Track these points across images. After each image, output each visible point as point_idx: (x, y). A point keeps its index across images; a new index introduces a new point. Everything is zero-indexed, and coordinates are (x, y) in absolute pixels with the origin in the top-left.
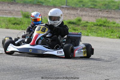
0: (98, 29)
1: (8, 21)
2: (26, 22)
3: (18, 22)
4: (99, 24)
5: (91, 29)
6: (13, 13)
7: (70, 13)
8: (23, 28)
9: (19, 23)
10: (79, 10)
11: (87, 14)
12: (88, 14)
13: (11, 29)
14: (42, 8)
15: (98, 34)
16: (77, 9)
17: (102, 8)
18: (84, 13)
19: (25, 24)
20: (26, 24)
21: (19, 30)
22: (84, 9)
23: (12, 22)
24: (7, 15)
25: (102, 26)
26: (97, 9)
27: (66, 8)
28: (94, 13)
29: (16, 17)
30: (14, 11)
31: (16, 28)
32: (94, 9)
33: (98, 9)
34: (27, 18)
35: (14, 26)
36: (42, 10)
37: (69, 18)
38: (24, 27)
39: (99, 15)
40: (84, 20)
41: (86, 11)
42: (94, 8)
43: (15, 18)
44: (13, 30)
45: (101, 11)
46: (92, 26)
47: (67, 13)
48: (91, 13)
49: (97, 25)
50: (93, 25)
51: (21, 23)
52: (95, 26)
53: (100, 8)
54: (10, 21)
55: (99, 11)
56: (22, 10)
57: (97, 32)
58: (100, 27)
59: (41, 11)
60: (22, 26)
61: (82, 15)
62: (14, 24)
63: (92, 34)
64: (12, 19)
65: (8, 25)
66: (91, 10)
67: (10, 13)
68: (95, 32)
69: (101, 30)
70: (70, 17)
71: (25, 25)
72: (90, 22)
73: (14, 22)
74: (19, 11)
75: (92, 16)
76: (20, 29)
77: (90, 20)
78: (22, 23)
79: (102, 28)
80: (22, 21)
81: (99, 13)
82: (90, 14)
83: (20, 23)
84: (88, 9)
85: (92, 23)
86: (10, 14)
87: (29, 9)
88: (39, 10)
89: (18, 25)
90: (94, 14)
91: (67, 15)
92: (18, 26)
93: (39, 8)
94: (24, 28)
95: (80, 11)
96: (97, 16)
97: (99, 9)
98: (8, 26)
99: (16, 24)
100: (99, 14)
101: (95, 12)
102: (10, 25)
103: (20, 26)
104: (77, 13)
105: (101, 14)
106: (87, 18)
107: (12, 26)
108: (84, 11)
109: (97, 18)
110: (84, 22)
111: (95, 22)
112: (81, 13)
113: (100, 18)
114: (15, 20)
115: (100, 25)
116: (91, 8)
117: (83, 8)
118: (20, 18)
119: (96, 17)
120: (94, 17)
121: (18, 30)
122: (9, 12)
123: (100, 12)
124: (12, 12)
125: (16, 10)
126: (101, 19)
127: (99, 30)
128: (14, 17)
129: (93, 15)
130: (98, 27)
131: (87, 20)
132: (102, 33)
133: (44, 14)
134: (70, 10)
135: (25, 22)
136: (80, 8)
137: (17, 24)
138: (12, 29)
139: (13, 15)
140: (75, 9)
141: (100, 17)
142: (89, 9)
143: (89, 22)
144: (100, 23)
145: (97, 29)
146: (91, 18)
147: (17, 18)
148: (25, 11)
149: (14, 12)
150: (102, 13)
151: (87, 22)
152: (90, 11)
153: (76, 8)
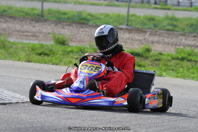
0: (179, 65)
1: (30, 49)
2: (60, 52)
3: (46, 51)
4: (180, 57)
5: (167, 65)
6: (39, 37)
7: (133, 39)
8: (54, 61)
9: (48, 53)
10: (148, 33)
11: (161, 40)
12: (163, 40)
13: (35, 62)
14: (87, 29)
15: (178, 73)
16: (146, 32)
17: (186, 31)
18: (156, 38)
19: (57, 54)
20: (60, 55)
21: (48, 64)
22: (157, 32)
23: (36, 51)
24: (30, 39)
25: (185, 60)
26: (177, 31)
27: (126, 29)
28: (172, 38)
29: (44, 43)
30: (41, 33)
31: (42, 62)
32: (172, 32)
33: (179, 33)
34: (62, 46)
35: (41, 57)
36: (87, 31)
37: (132, 47)
38: (56, 59)
39: (180, 43)
40: (156, 51)
41: (159, 35)
42: (173, 30)
43: (42, 45)
44: (38, 64)
45: (184, 35)
46: (169, 60)
47: (129, 39)
48: (168, 38)
49: (178, 58)
50: (170, 58)
51: (52, 52)
52: (173, 61)
53: (183, 30)
54: (33, 50)
55: (181, 35)
56: (53, 31)
57: (176, 71)
58: (182, 62)
59: (85, 34)
60: (54, 58)
61: (153, 42)
62: (40, 54)
63: (168, 74)
64: (38, 46)
65: (29, 57)
66: (168, 34)
67: (34, 36)
68: (173, 70)
69: (183, 67)
70: (133, 45)
71: (58, 56)
72: (166, 53)
73: (39, 52)
74: (49, 34)
75: (168, 44)
76: (50, 62)
77: (167, 50)
78: (53, 54)
79: (185, 63)
80: (54, 50)
81: (180, 38)
82: (166, 40)
83: (50, 53)
84: (162, 31)
85: (168, 55)
86: (34, 38)
87: (66, 30)
88: (82, 32)
89: (46, 56)
90: (173, 40)
91: (128, 41)
92: (46, 58)
93: (82, 30)
94: (56, 62)
95: (150, 34)
96: (178, 44)
97: (182, 33)
98: (31, 57)
99: (43, 55)
100: (181, 40)
101: (174, 37)
102: (34, 56)
103: (50, 58)
104: (145, 39)
105: (184, 40)
106: (160, 46)
107: (37, 57)
108: (156, 35)
109: (177, 47)
110: (156, 53)
111: (174, 54)
112: (151, 39)
113: (182, 47)
114: (43, 48)
115: (183, 59)
116: (168, 30)
117: (155, 31)
118: (51, 45)
119: (176, 44)
120: (173, 44)
121: (46, 65)
122: (33, 34)
123: (183, 37)
124: (37, 34)
125: (44, 31)
126: (184, 48)
127: (180, 67)
128: (40, 43)
129: (170, 42)
130: (178, 61)
131: (160, 50)
132: (185, 71)
133: (91, 38)
134: (133, 34)
135: (58, 51)
136: (150, 30)
137: (46, 54)
138: (37, 62)
139: (40, 40)
140: (141, 31)
141: (182, 45)
142: (164, 32)
143: (163, 53)
144: (183, 55)
145: (177, 64)
146: (168, 46)
147: (46, 45)
148: (59, 34)
149: (41, 35)
150: (186, 39)
151: (161, 54)
152: (166, 35)
153: (143, 30)
